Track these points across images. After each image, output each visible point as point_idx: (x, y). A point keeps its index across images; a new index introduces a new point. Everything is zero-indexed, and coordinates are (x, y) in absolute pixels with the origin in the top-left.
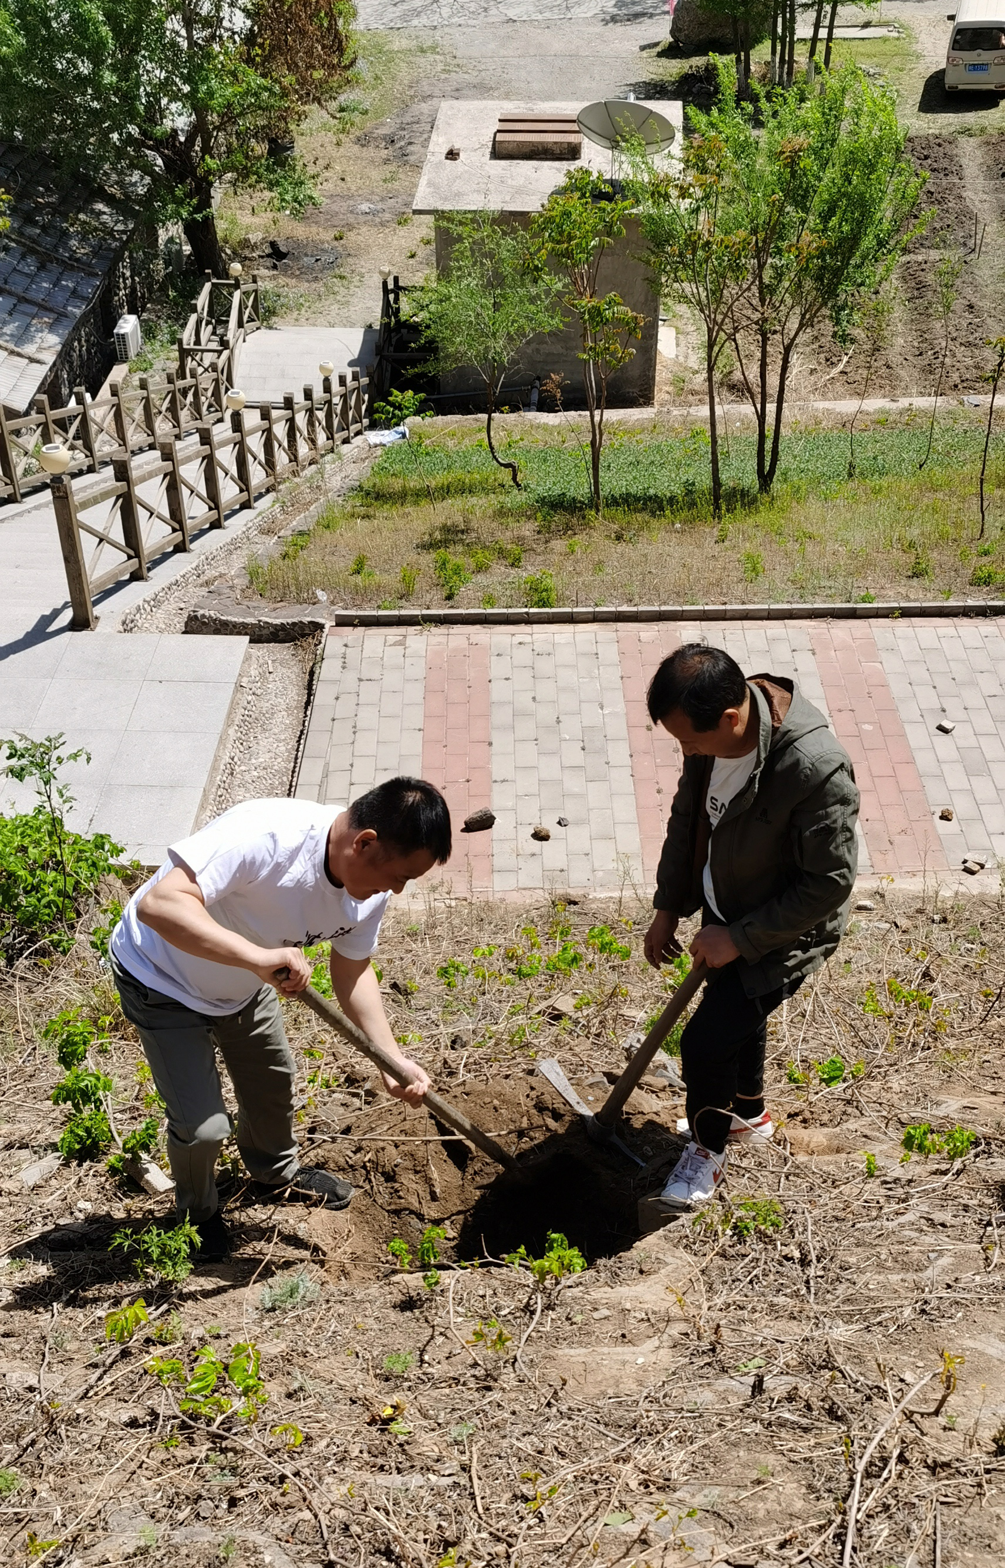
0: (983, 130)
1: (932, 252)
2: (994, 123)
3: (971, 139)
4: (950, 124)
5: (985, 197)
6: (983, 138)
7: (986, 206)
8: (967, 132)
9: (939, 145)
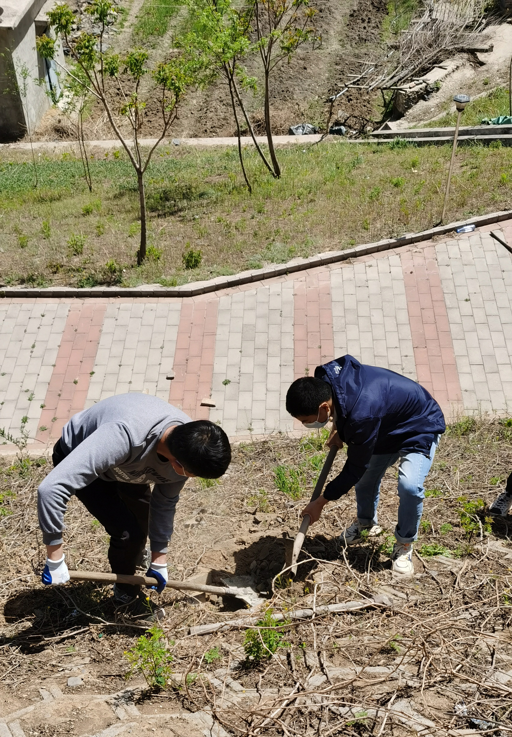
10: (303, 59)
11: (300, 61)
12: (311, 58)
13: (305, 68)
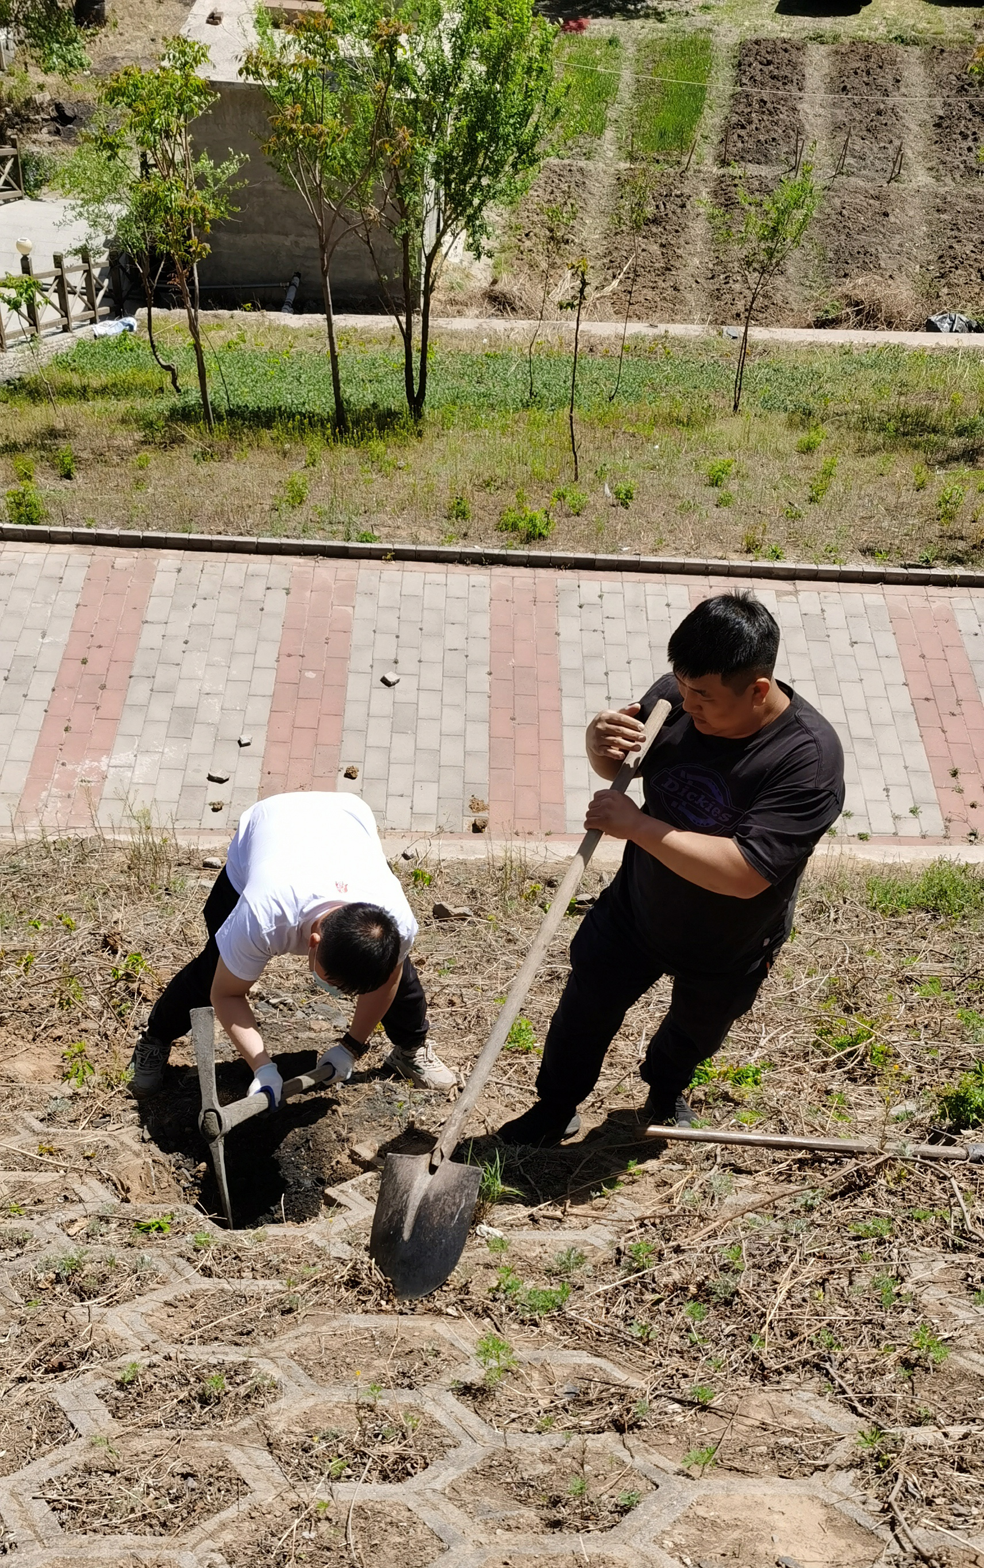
0: (836, 38)
1: (750, 166)
2: (850, 31)
3: (822, 47)
4: (804, 29)
5: (821, 111)
6: (834, 47)
7: (820, 121)
8: (819, 38)
9: (786, 51)
10: (877, 198)
11: (871, 201)
12: (892, 197)
13: (886, 215)
